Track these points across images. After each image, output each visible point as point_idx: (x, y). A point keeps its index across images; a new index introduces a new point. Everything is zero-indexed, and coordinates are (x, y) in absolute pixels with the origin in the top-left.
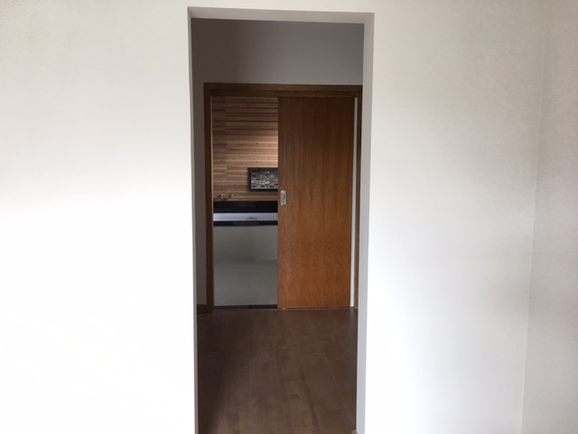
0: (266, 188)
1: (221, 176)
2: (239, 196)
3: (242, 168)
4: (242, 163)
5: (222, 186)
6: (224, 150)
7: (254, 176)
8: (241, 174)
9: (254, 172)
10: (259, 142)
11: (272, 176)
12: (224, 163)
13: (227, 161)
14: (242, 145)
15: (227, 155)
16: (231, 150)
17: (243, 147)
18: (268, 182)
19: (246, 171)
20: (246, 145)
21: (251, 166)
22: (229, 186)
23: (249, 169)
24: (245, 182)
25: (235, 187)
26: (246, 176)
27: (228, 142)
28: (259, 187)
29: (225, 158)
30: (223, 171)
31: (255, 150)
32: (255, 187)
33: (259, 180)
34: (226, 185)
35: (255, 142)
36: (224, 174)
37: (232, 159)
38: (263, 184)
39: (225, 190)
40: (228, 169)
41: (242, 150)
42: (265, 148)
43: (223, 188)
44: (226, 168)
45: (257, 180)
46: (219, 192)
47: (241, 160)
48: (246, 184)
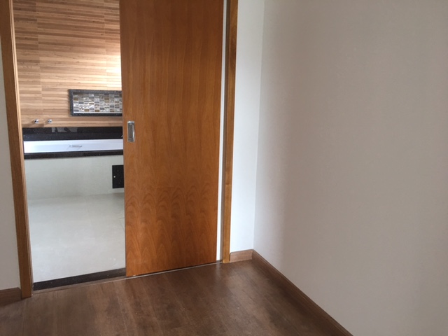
0: (90, 112)
1: (35, 99)
2: (59, 121)
3: (62, 90)
4: (61, 84)
5: (36, 110)
6: (37, 68)
7: (76, 99)
8: (59, 96)
9: (74, 94)
10: (81, 61)
11: (97, 99)
12: (39, 83)
13: (42, 80)
14: (60, 63)
15: (42, 74)
17: (61, 66)
18: (92, 106)
19: (66, 93)
20: (64, 63)
21: (72, 88)
22: (45, 110)
23: (70, 91)
24: (65, 106)
25: (54, 111)
26: (66, 99)
27: (41, 59)
28: (82, 112)
29: (39, 77)
30: (38, 92)
31: (76, 70)
32: (78, 111)
33: (82, 103)
34: (42, 108)
35: (76, 61)
36: (38, 95)
37: (49, 79)
38: (87, 108)
39: (42, 114)
40: (44, 90)
41: (59, 68)
42: (88, 67)
43: (38, 112)
44: (41, 90)
45: (80, 103)
46: (32, 117)
47: (59, 81)
48: (67, 108)
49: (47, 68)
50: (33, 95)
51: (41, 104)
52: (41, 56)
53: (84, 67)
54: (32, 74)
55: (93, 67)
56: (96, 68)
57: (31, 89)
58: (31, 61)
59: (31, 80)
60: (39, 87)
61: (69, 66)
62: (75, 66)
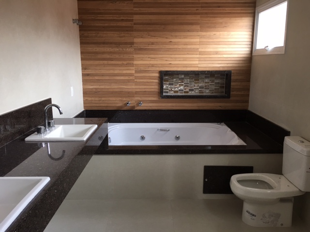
0: (179, 94)
1: (129, 81)
2: (150, 103)
3: (153, 72)
4: (153, 66)
5: (129, 93)
6: (131, 50)
7: (167, 80)
8: (151, 78)
9: (165, 76)
10: (173, 40)
11: (187, 81)
12: (132, 65)
13: (135, 62)
14: (153, 44)
15: (135, 56)
17: (154, 47)
18: (182, 88)
19: (157, 75)
20: (157, 43)
21: (163, 69)
22: (136, 93)
23: (161, 72)
24: (155, 87)
25: (145, 93)
26: (157, 81)
27: (136, 40)
28: (172, 93)
29: (132, 59)
30: (131, 75)
31: (168, 50)
32: (167, 92)
33: (172, 84)
34: (134, 91)
35: (168, 40)
36: (131, 78)
37: (142, 61)
38: (176, 89)
39: (133, 97)
40: (136, 72)
41: (152, 50)
42: (180, 47)
44: (134, 72)
45: (170, 84)
46: (124, 99)
47: (152, 62)
48: (157, 91)
49: (140, 49)
50: (127, 78)
51: (134, 87)
52: (135, 37)
53: (176, 46)
54: (126, 56)
55: (185, 47)
56: (189, 47)
57: (125, 72)
58: (126, 43)
59: (125, 63)
60: (133, 70)
61: (161, 46)
62: (168, 47)
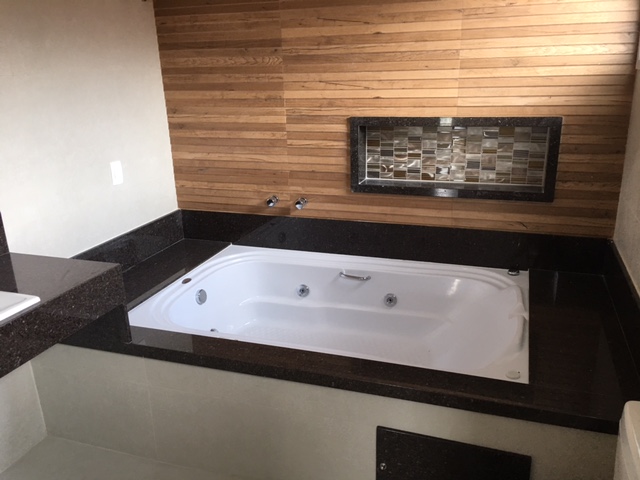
1: (273, 143)
2: (328, 204)
3: (332, 120)
4: (331, 103)
5: (274, 173)
6: (276, 60)
7: (373, 143)
8: (327, 136)
9: (366, 131)
10: (385, 29)
12: (280, 102)
13: (287, 94)
14: (329, 41)
15: (287, 77)
16: (298, 61)
17: (332, 50)
18: (415, 163)
19: (342, 128)
20: (340, 40)
21: (359, 113)
22: (293, 174)
23: (353, 122)
24: (338, 163)
25: (312, 176)
26: (342, 145)
28: (388, 179)
29: (280, 86)
30: (278, 127)
31: (372, 57)
33: (390, 153)
34: (287, 169)
35: (372, 29)
36: (278, 135)
37: (306, 90)
39: (286, 184)
40: (291, 120)
41: (328, 58)
42: (406, 47)
43: (278, 177)
44: (284, 120)
45: (384, 153)
46: (265, 189)
47: (328, 94)
48: (344, 171)
49: (299, 58)
50: (267, 135)
51: (286, 159)
52: (285, 25)
53: (392, 47)
54: (264, 78)
55: (419, 46)
57: (263, 119)
58: (263, 43)
59: (263, 95)
60: (280, 114)
61: (353, 49)
62: (370, 48)
